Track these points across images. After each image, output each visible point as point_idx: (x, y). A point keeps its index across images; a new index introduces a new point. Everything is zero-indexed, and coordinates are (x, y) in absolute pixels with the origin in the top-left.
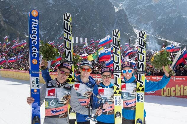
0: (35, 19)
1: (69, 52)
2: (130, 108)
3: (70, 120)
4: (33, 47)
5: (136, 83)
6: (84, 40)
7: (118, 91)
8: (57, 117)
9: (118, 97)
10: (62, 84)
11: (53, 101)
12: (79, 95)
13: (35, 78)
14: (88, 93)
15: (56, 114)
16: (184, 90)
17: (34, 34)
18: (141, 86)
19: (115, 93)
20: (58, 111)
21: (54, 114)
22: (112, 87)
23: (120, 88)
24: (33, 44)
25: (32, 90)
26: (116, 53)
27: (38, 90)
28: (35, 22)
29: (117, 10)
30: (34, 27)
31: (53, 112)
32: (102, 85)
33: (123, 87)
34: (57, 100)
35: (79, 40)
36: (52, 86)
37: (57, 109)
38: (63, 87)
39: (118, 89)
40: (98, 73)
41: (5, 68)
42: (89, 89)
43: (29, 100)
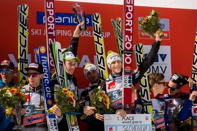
0: (44, 56)
4: (46, 86)
8: (34, 125)
10: (37, 88)
11: (28, 108)
17: (45, 72)
20: (35, 119)
21: (31, 123)
24: (45, 84)
28: (44, 59)
30: (44, 65)
38: (38, 91)
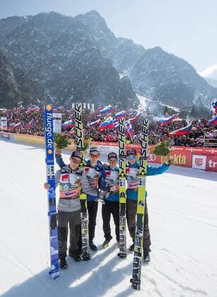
1: (80, 140)
2: (133, 189)
3: (81, 200)
5: (139, 168)
6: (91, 106)
7: (122, 175)
8: (70, 198)
9: (123, 179)
10: (74, 170)
11: (66, 185)
12: (88, 178)
13: (51, 166)
14: (97, 176)
15: (70, 196)
16: (181, 159)
17: (49, 127)
18: (143, 171)
19: (121, 176)
20: (71, 194)
21: (67, 196)
22: (118, 171)
23: (124, 171)
24: (48, 136)
25: (49, 177)
26: (121, 140)
27: (53, 177)
28: (49, 115)
29: (121, 77)
31: (67, 194)
32: (109, 168)
33: (128, 170)
34: (70, 185)
35: (87, 106)
36: (66, 172)
37: (70, 192)
38: (75, 172)
39: (122, 172)
40: (104, 141)
41: (20, 133)
42: (98, 173)
43: (46, 186)
